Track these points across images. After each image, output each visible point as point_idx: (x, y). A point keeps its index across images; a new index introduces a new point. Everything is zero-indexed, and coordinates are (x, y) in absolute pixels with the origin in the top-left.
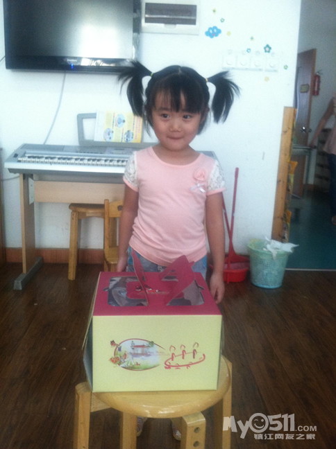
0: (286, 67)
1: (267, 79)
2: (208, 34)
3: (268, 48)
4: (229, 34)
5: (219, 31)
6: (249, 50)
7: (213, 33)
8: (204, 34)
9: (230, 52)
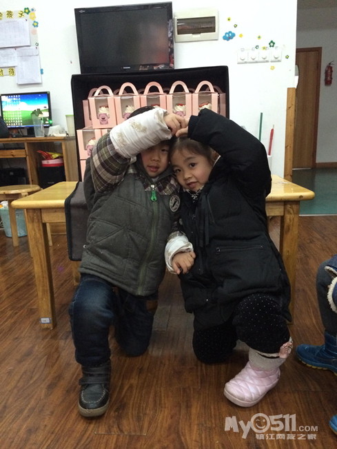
0: (287, 57)
1: (272, 68)
2: (224, 38)
3: (272, 44)
4: (241, 36)
5: (234, 35)
6: (257, 47)
7: (229, 37)
8: (221, 39)
9: (243, 50)
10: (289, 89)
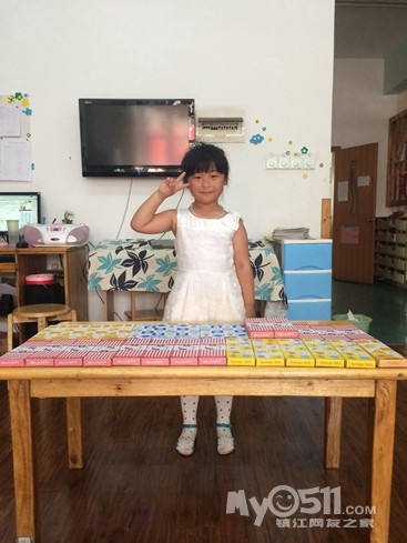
0: (321, 165)
1: (305, 176)
2: (252, 141)
3: (305, 150)
4: (270, 140)
5: (262, 138)
6: (288, 153)
7: (257, 140)
8: (248, 142)
9: (272, 156)
10: (323, 200)
